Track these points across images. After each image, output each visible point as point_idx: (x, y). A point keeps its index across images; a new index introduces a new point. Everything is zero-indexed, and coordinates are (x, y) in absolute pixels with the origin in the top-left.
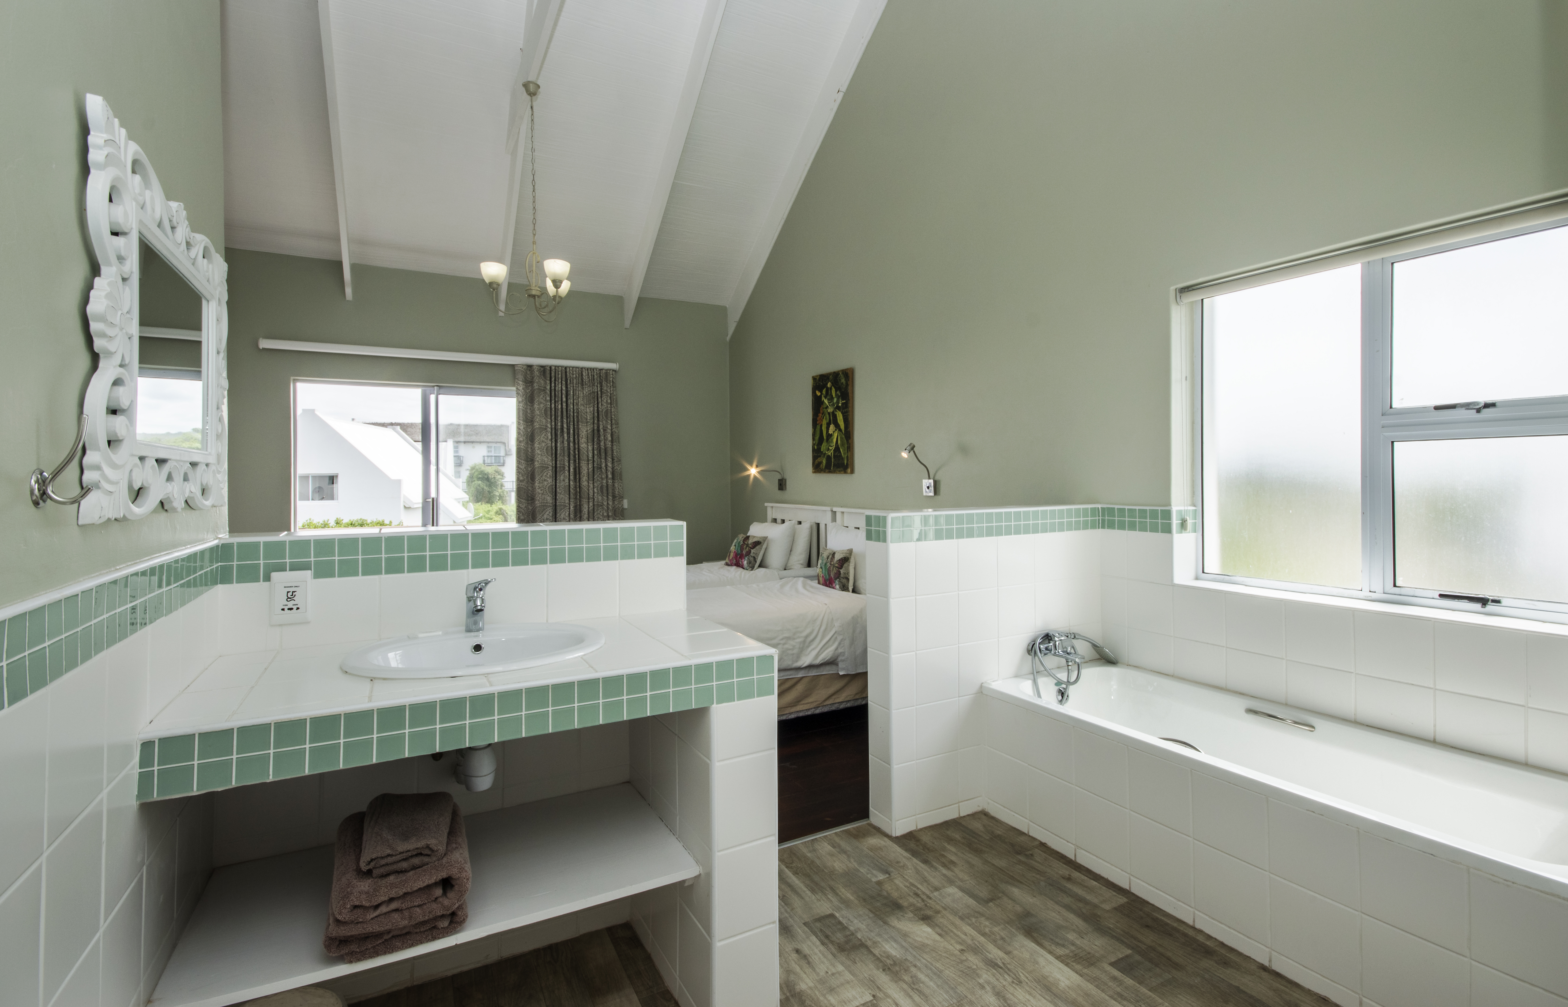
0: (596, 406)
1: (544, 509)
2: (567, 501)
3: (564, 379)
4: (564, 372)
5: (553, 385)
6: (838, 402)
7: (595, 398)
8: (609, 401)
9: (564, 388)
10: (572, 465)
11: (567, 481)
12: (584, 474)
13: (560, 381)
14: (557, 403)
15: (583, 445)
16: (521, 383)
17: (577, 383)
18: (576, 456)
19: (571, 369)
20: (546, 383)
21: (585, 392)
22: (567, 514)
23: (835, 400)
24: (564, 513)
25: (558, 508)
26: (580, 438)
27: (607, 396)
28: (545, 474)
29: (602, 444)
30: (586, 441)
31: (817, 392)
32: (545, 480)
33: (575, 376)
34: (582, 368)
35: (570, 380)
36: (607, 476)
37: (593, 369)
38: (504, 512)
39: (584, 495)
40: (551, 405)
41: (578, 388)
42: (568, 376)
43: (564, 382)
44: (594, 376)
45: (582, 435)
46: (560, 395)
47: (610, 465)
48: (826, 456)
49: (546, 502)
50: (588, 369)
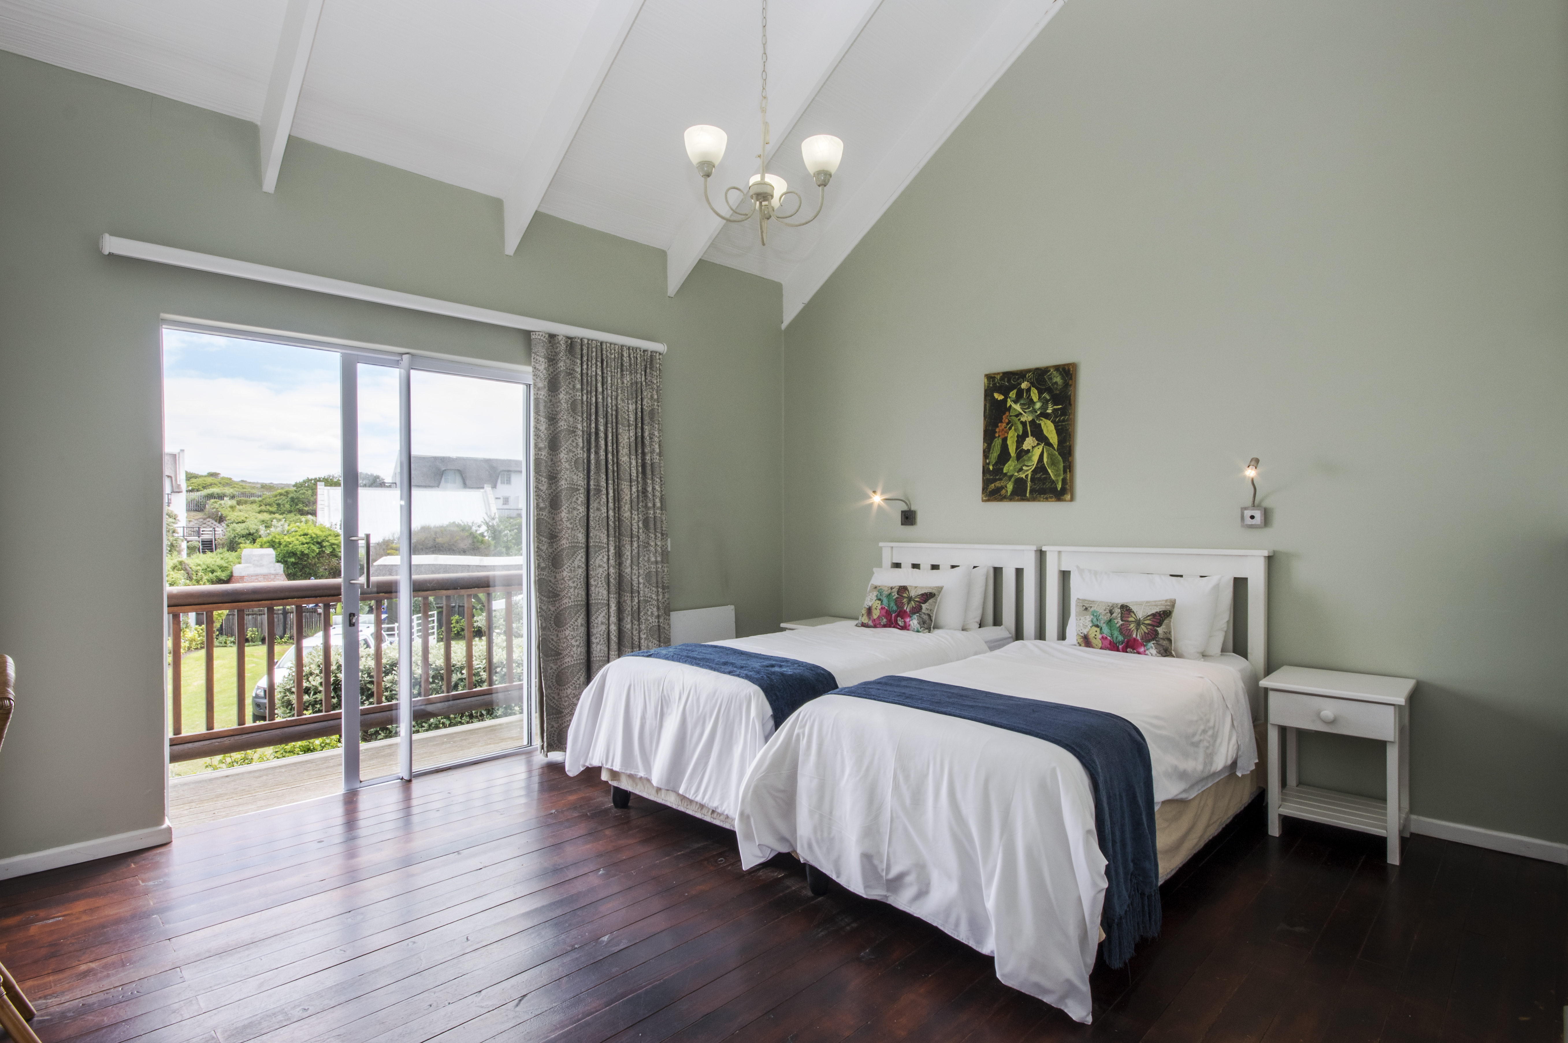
0: (639, 402)
1: (575, 553)
2: (605, 541)
3: (599, 359)
4: (599, 348)
5: (585, 367)
6: (1044, 407)
7: (637, 392)
8: (656, 397)
9: (599, 373)
10: (611, 486)
11: (604, 510)
12: (626, 500)
13: (594, 361)
14: (589, 394)
15: (624, 459)
16: (542, 359)
17: (616, 368)
18: (614, 473)
19: (608, 345)
20: (574, 363)
21: (625, 382)
22: (605, 560)
23: (1038, 405)
24: (600, 557)
25: (592, 550)
26: (620, 448)
27: (652, 388)
28: (574, 499)
29: (648, 457)
30: (628, 452)
31: (996, 395)
32: (574, 509)
33: (613, 356)
34: (622, 346)
35: (607, 361)
36: (654, 505)
37: (635, 349)
38: (187, 567)
39: (626, 531)
40: (582, 395)
41: (617, 373)
42: (604, 356)
43: (599, 364)
44: (637, 358)
45: (624, 444)
46: (594, 383)
47: (657, 488)
48: (1013, 479)
49: (576, 541)
50: (629, 348)
